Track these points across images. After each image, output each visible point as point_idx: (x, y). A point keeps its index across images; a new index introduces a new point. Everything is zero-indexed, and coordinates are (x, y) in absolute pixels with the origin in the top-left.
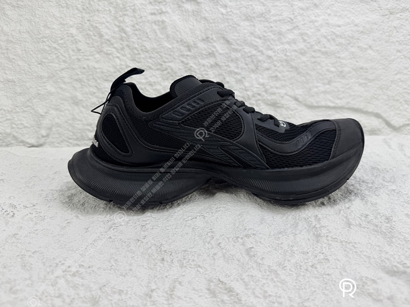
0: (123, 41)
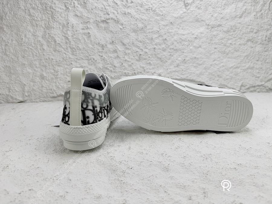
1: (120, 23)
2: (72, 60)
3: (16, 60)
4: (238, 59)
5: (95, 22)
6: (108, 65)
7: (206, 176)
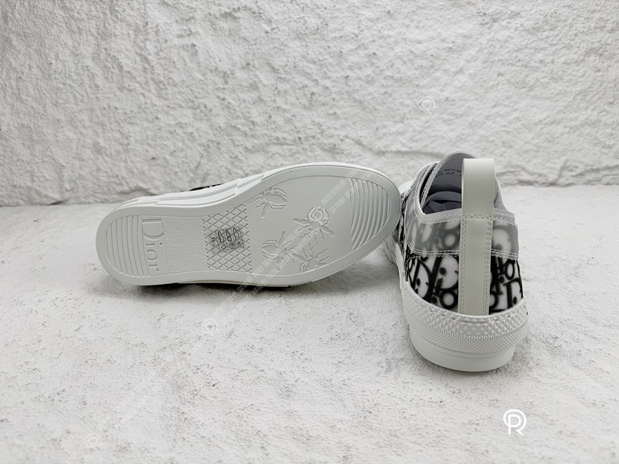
0: (146, 73)
1: (264, 17)
2: (157, 110)
3: (42, 112)
4: (557, 101)
5: (207, 19)
6: (239, 121)
7: (365, 417)
